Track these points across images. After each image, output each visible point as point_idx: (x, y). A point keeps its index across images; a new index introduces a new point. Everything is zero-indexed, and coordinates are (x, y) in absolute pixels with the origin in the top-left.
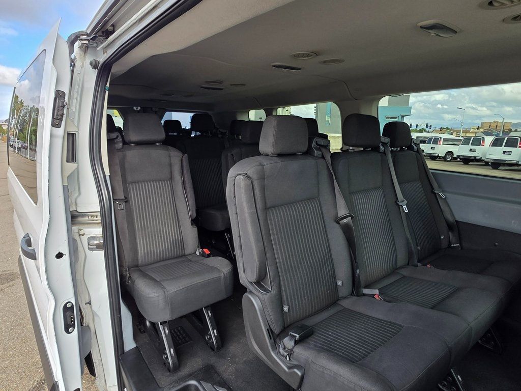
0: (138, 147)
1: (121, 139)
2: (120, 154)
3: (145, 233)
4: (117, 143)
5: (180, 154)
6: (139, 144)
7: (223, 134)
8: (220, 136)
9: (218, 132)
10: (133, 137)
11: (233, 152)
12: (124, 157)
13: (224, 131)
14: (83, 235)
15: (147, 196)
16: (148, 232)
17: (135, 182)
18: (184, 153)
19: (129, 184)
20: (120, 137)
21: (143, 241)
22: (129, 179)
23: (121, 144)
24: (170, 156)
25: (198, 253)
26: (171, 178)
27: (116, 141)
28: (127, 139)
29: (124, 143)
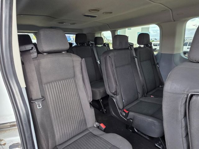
0: (50, 56)
1: (36, 50)
2: (36, 61)
3: (60, 121)
4: (33, 53)
5: (79, 59)
6: (49, 53)
7: (92, 44)
8: (91, 45)
9: (90, 43)
10: (45, 47)
11: (110, 55)
12: (39, 64)
13: (93, 43)
14: (5, 144)
15: (59, 92)
16: (62, 120)
17: (49, 83)
18: (82, 58)
19: (44, 84)
20: (34, 48)
21: (59, 127)
22: (44, 81)
23: (36, 54)
24: (73, 61)
25: (95, 126)
26: (74, 76)
27: (31, 51)
28: (40, 50)
29: (38, 53)
